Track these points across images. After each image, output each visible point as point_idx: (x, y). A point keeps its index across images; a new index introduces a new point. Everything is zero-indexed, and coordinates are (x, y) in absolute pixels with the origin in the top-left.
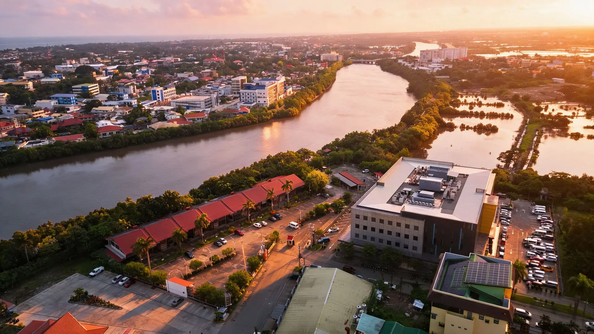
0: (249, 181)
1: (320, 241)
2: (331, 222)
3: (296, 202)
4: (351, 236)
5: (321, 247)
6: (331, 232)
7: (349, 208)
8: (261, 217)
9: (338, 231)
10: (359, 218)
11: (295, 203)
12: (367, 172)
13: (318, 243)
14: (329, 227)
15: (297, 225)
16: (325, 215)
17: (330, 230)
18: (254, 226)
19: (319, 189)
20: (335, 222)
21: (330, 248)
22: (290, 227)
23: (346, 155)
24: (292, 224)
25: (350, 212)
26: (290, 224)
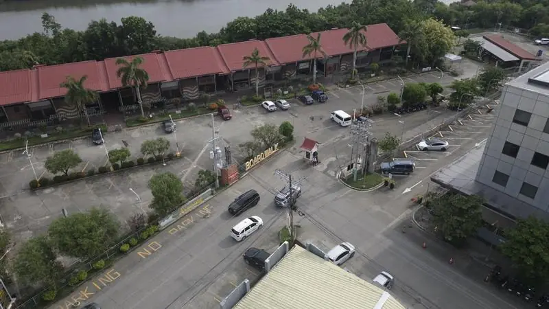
0: (293, 26)
1: (385, 165)
2: (433, 125)
3: (372, 75)
4: (478, 175)
5: (382, 184)
6: (425, 149)
7: (488, 103)
8: (286, 92)
9: (444, 149)
10: (526, 124)
11: (371, 77)
12: (546, 42)
13: (381, 171)
14: (426, 137)
15: (347, 119)
16: (425, 108)
17: (423, 144)
18: (262, 106)
19: (428, 58)
20: (444, 128)
21: (408, 190)
22: (332, 120)
23: (506, 11)
24: (337, 116)
25: (489, 111)
26: (334, 114)
